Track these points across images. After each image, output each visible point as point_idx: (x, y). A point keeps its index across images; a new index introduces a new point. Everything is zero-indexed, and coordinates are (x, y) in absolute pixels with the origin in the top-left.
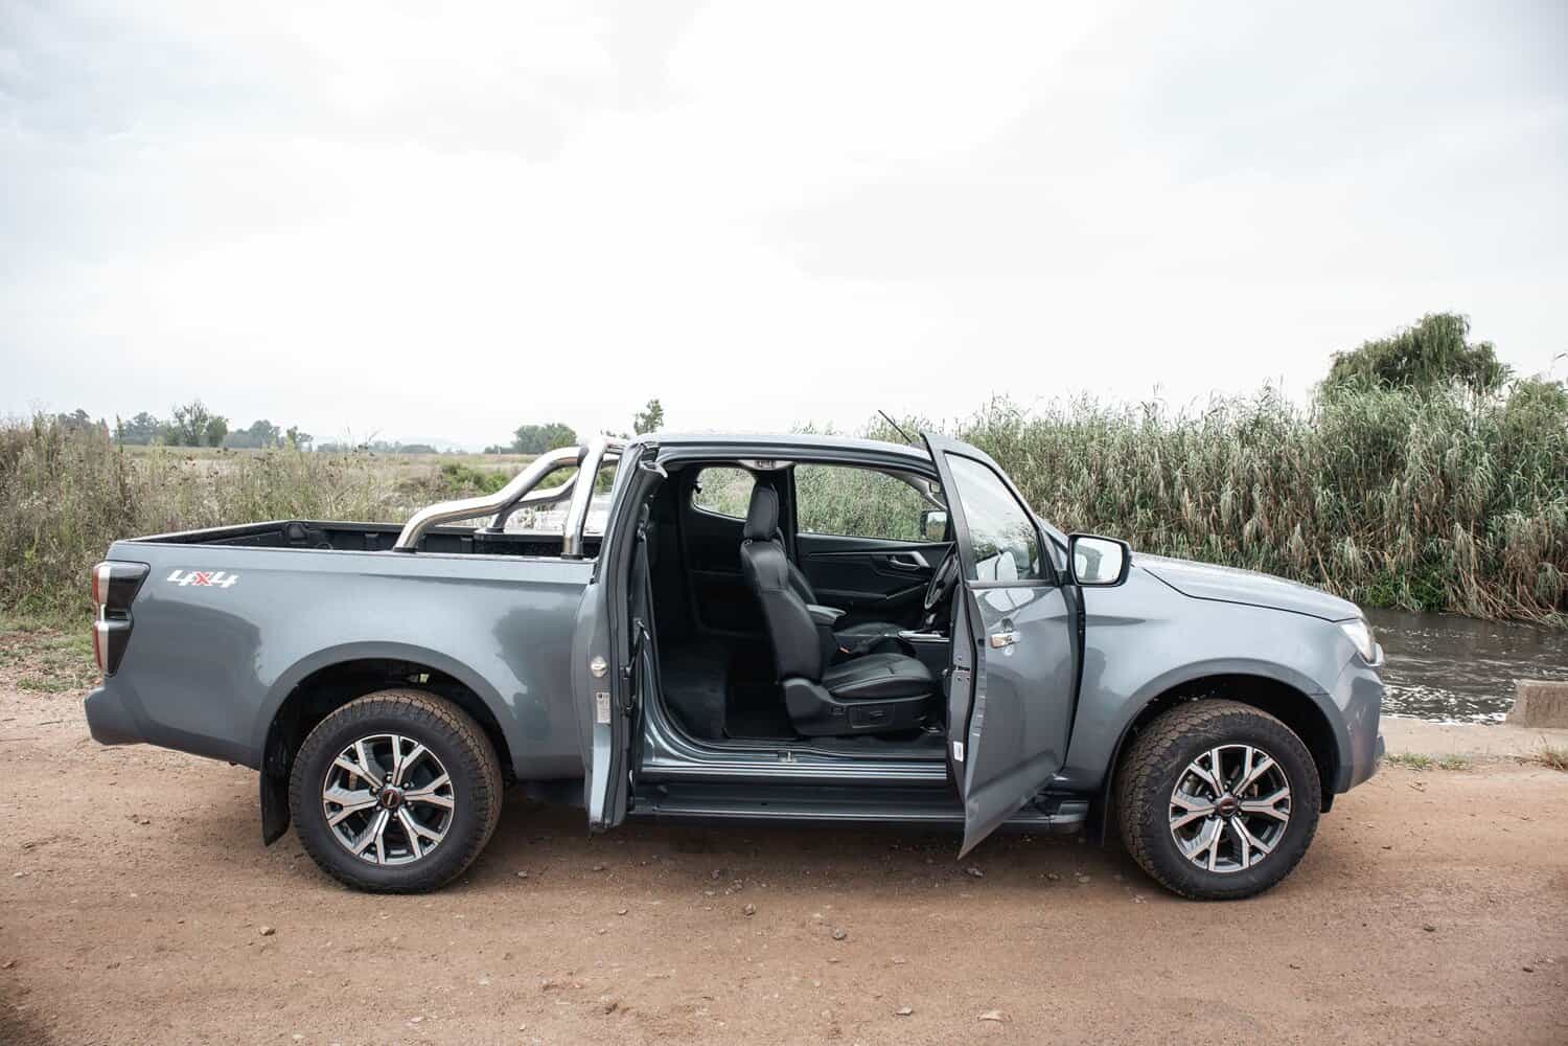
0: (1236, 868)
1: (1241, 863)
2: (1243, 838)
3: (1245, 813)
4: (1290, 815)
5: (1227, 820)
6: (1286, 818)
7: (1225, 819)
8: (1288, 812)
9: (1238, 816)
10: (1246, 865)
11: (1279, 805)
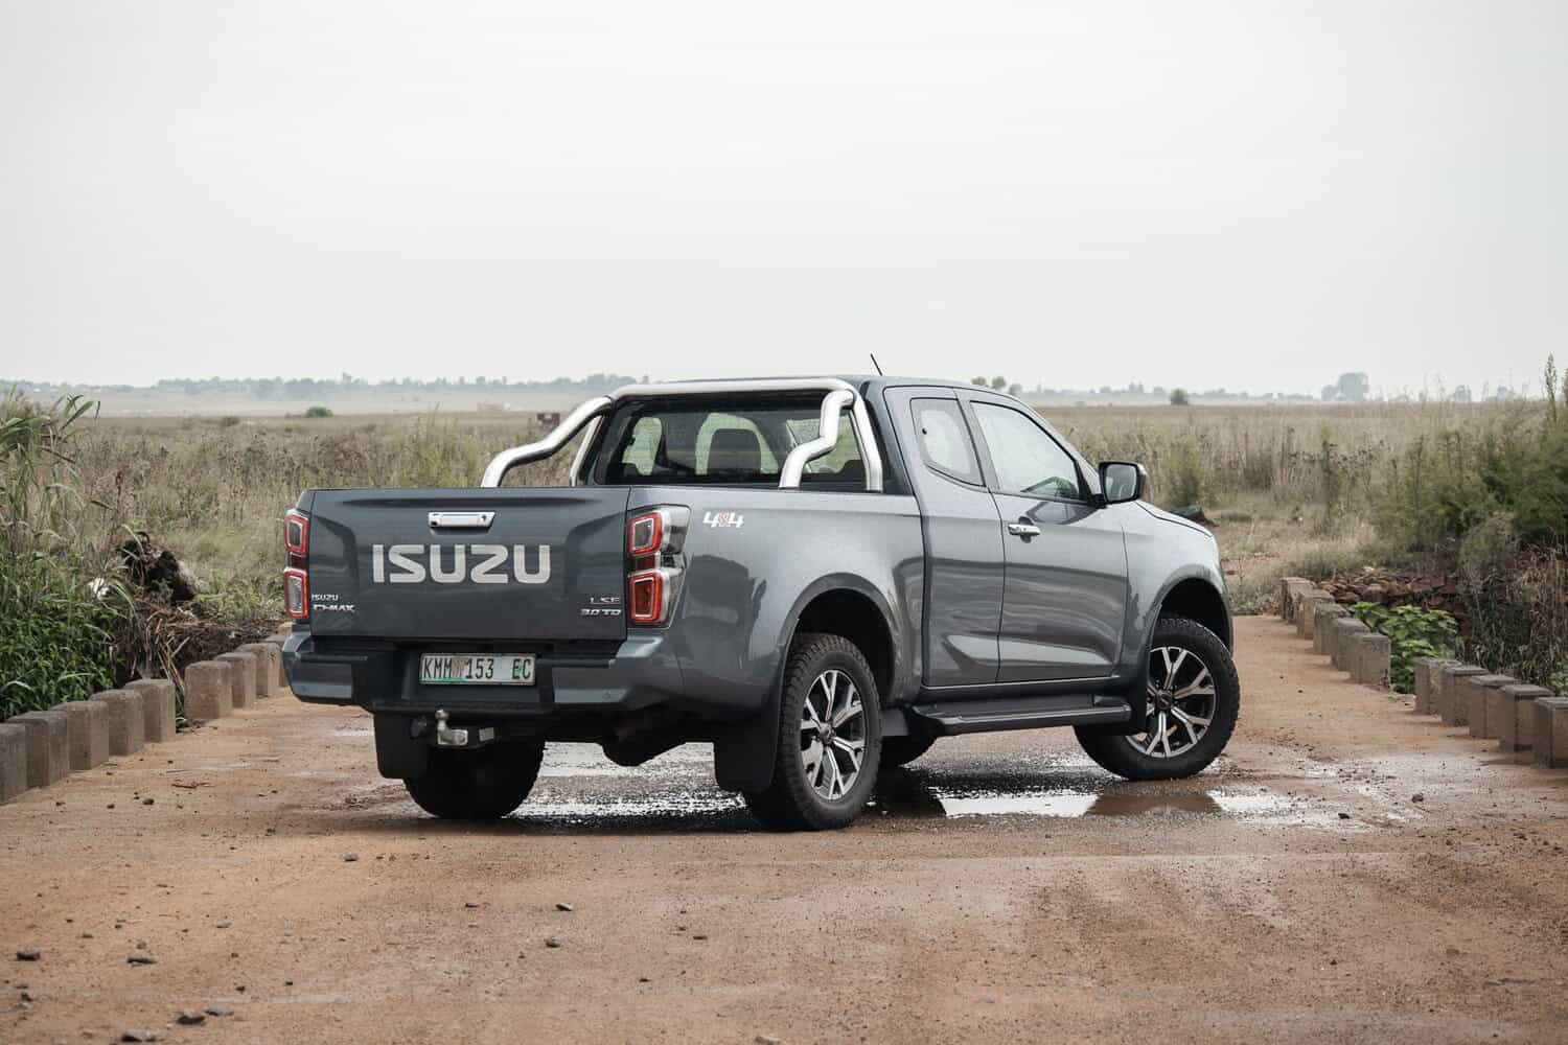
0: (1188, 747)
1: (1191, 742)
2: (1184, 721)
3: (1180, 701)
4: (1215, 688)
5: (1168, 712)
6: (1212, 692)
7: (1165, 712)
9: (1176, 705)
10: (1195, 741)
11: (1203, 684)
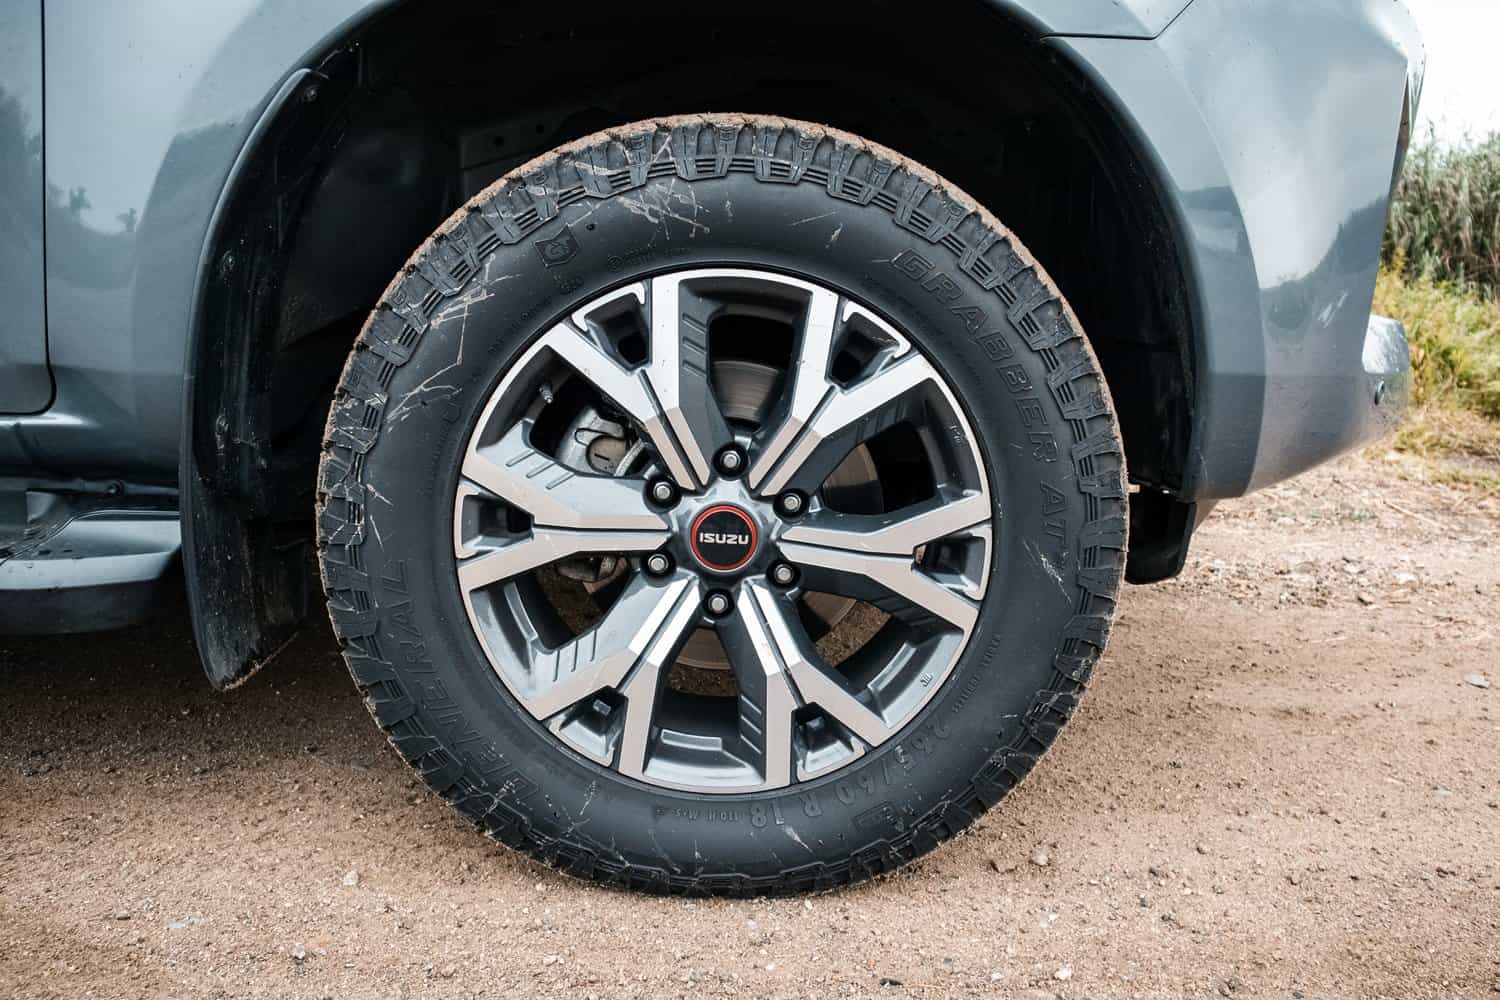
0: (732, 777)
1: (756, 763)
4: (982, 604)
6: (964, 616)
8: (976, 591)
9: (766, 581)
10: (778, 775)
